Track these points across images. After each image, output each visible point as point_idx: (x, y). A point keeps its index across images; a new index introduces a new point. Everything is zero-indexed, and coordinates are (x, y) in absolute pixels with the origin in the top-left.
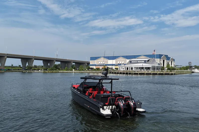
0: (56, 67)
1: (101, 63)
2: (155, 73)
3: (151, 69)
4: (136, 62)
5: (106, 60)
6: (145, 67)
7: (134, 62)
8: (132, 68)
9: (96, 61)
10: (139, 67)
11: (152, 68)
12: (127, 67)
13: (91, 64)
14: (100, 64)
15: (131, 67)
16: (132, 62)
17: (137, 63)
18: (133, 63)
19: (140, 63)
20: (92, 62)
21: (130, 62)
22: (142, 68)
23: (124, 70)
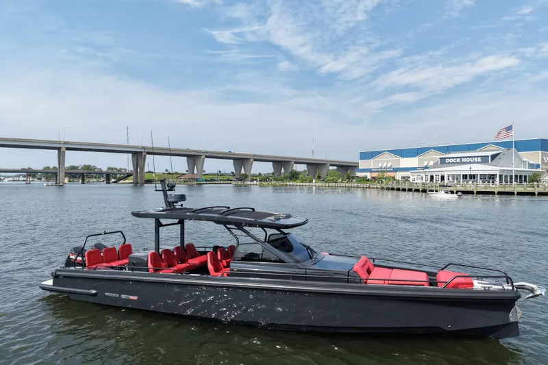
0: (294, 176)
1: (384, 166)
2: (508, 190)
3: (498, 179)
4: (458, 160)
5: (394, 158)
6: (479, 173)
7: (454, 160)
8: (443, 178)
9: (372, 160)
10: (462, 173)
11: (501, 176)
12: (432, 174)
13: (360, 167)
14: (381, 168)
15: (440, 174)
16: (447, 161)
17: (462, 163)
18: (449, 163)
19: (470, 163)
20: (363, 164)
21: (443, 161)
22: (473, 177)
23: (424, 181)
